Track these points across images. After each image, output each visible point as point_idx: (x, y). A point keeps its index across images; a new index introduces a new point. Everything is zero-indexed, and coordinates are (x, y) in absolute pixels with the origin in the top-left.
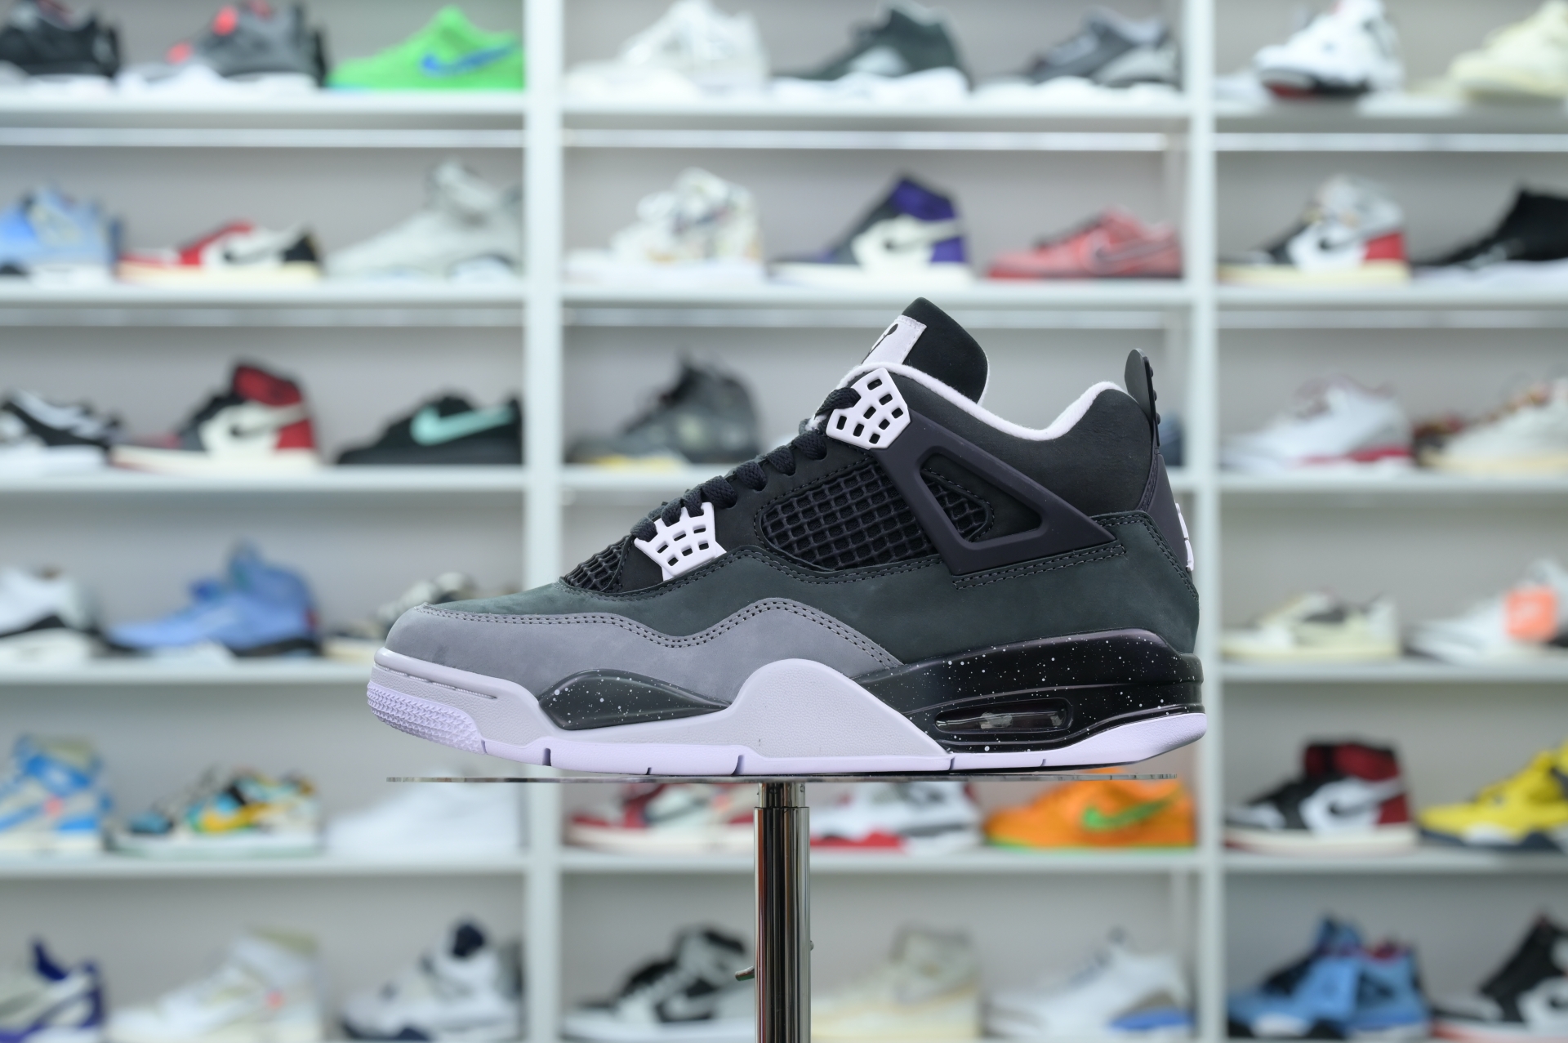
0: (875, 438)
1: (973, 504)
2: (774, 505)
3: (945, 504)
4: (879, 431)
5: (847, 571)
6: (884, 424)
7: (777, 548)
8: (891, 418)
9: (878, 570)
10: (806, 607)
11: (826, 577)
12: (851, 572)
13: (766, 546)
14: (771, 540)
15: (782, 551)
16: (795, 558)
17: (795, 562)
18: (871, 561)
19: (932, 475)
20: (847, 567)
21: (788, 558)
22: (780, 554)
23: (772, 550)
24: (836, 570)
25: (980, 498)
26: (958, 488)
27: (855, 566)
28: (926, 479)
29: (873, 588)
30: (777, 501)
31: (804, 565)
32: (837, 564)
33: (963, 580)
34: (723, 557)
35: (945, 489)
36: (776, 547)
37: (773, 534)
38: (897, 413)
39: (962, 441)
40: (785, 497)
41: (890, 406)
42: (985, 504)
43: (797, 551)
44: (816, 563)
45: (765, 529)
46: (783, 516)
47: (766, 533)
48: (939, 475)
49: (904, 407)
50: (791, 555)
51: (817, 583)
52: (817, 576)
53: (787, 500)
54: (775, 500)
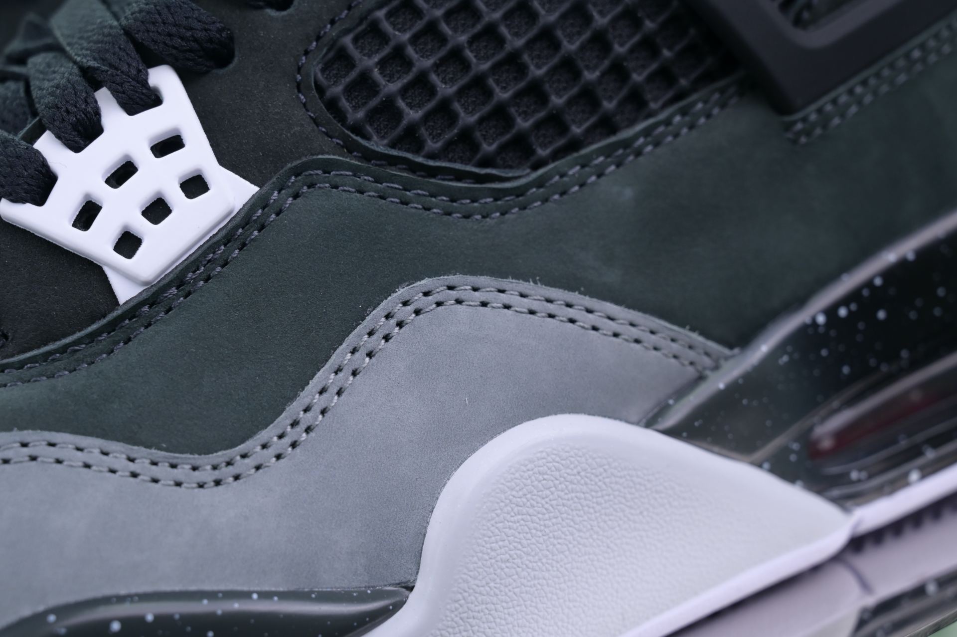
2: (334, 42)
5: (562, 164)
7: (381, 149)
9: (626, 144)
10: (504, 283)
11: (519, 192)
12: (571, 168)
13: (350, 147)
14: (357, 129)
15: (395, 152)
16: (431, 163)
17: (433, 172)
18: (607, 125)
20: (556, 155)
21: (413, 167)
22: (393, 161)
23: (368, 155)
24: (535, 168)
27: (574, 145)
29: (628, 193)
30: (338, 28)
31: (459, 176)
32: (532, 152)
33: (806, 121)
34: (256, 204)
36: (378, 145)
37: (361, 114)
40: (355, 14)
44: (484, 163)
45: (332, 105)
46: (369, 62)
47: (340, 116)
50: (420, 160)
51: (503, 214)
52: (498, 195)
53: (362, 20)
54: (331, 27)
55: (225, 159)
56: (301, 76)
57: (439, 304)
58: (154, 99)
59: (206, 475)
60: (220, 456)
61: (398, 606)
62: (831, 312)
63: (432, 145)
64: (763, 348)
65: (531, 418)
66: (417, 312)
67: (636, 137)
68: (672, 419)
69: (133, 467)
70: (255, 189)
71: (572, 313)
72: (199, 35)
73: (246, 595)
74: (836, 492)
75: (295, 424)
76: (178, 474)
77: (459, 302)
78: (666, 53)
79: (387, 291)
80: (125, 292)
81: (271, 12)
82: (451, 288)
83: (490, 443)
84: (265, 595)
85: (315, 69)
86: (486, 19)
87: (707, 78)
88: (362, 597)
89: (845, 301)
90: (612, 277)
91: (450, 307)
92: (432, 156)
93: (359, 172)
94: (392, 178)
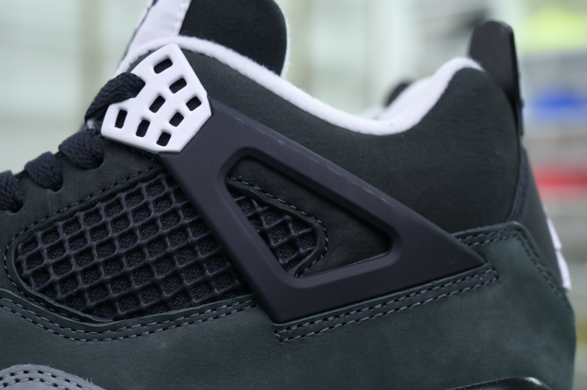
0: (164, 138)
1: (300, 223)
2: (32, 232)
3: (261, 224)
4: (170, 128)
5: (129, 321)
6: (177, 119)
7: (32, 292)
8: (185, 110)
9: (172, 318)
10: (71, 377)
11: (100, 331)
12: (135, 324)
13: (19, 289)
14: (26, 280)
15: (39, 295)
16: (57, 305)
17: (58, 310)
18: (164, 305)
19: (242, 185)
20: (130, 316)
21: (48, 306)
22: (38, 300)
23: (27, 295)
24: (115, 320)
25: (309, 215)
26: (278, 203)
27: (141, 313)
28: (234, 191)
29: (164, 345)
30: (37, 226)
31: (71, 315)
32: (115, 311)
33: (288, 328)
35: (261, 203)
37: (29, 272)
38: (194, 103)
39: (282, 140)
40: (48, 221)
41: (185, 94)
42: (316, 223)
43: (60, 295)
44: (88, 311)
45: (18, 264)
46: (44, 247)
47: (20, 270)
48: (252, 185)
49: (203, 95)
50: (51, 302)
51: (87, 340)
52: (88, 330)
53: (51, 224)
54: (34, 225)
56: (9, 247)
57: (31, 379)
66: (17, 381)
67: (179, 315)
77: (42, 381)
78: (208, 273)
82: (40, 372)
86: (110, 236)
87: (234, 291)
91: (36, 382)
92: (59, 301)
93: (16, 301)
94: (32, 308)
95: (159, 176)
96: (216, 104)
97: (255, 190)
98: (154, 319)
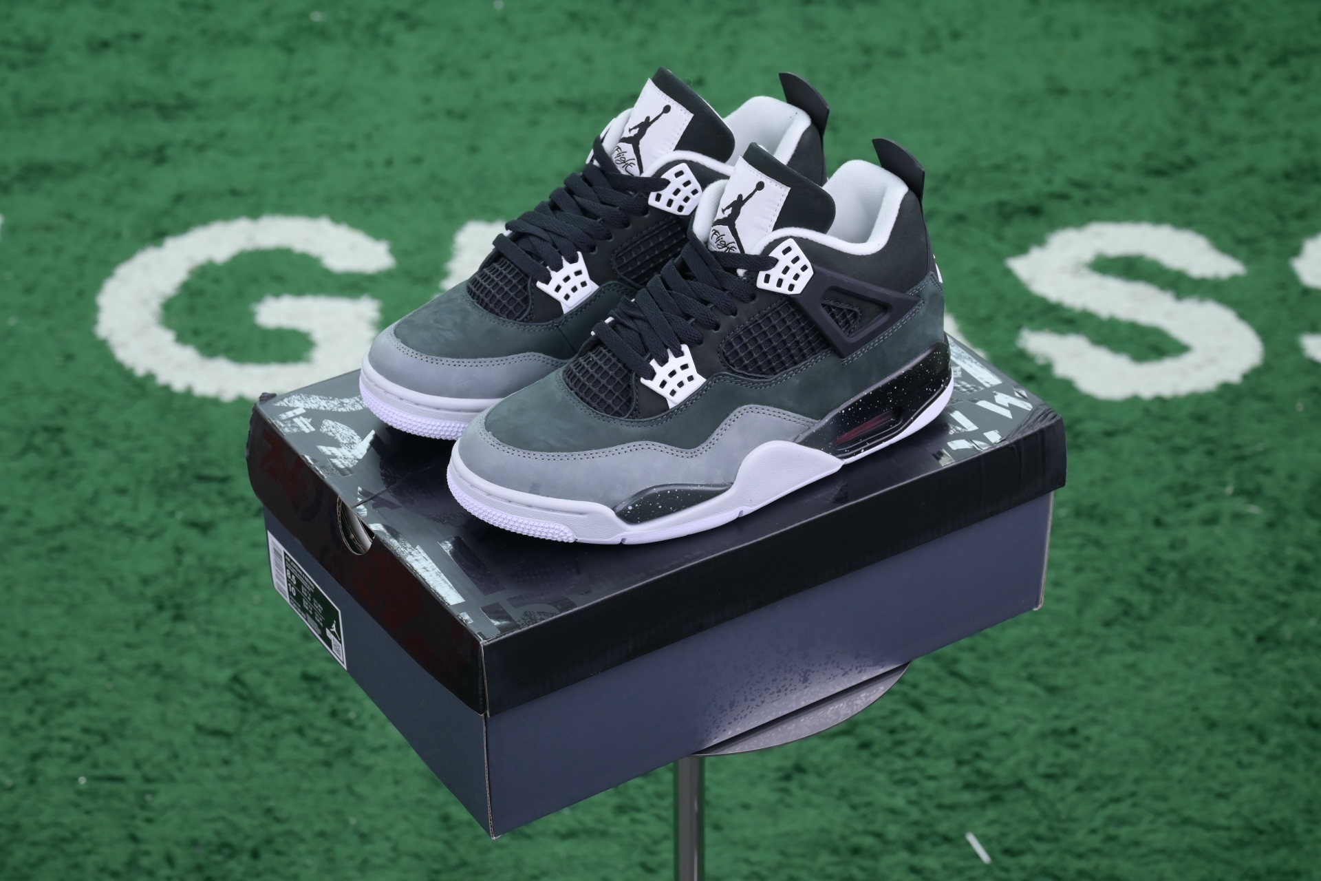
55: (700, 371)
56: (719, 350)
57: (747, 413)
58: (682, 354)
59: (689, 455)
60: (692, 450)
61: (729, 488)
62: (846, 409)
63: (750, 370)
64: (826, 420)
65: (766, 442)
66: (741, 415)
67: (802, 366)
68: (800, 440)
69: (672, 452)
70: (705, 380)
71: (779, 415)
72: (696, 339)
73: (697, 485)
74: (840, 456)
75: (710, 443)
76: (683, 454)
77: (752, 412)
78: (814, 345)
79: (735, 409)
80: (671, 405)
81: (713, 331)
82: (751, 408)
83: (756, 449)
84: (701, 485)
85: (722, 347)
86: (768, 337)
87: (824, 348)
88: (722, 486)
89: (850, 406)
90: (791, 404)
91: (750, 413)
92: (749, 372)
93: (731, 377)
94: (739, 379)
95: (786, 303)
96: (815, 267)
97: (831, 303)
98: (791, 371)
